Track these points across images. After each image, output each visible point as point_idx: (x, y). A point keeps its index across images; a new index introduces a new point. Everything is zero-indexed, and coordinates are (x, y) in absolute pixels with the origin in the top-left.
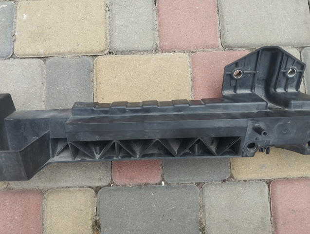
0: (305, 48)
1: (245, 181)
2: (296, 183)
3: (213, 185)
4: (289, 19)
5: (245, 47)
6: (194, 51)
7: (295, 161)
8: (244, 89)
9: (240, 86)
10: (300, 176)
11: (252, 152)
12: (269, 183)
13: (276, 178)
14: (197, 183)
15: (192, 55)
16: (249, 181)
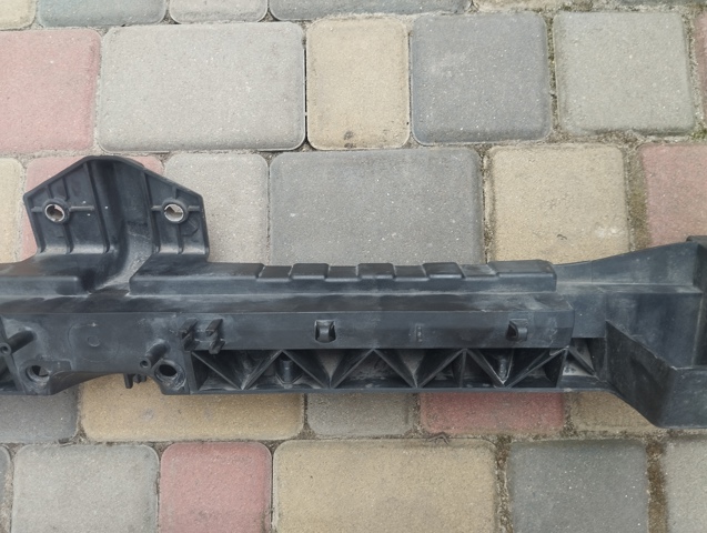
0: (281, 155)
1: (110, 444)
2: (217, 453)
3: (37, 450)
4: (249, 89)
5: (145, 149)
6: (36, 154)
7: (220, 403)
8: (90, 243)
9: (78, 237)
10: (231, 437)
11: (42, 384)
12: (160, 448)
13: (177, 439)
14: (9, 445)
15: (30, 164)
16: (119, 443)
